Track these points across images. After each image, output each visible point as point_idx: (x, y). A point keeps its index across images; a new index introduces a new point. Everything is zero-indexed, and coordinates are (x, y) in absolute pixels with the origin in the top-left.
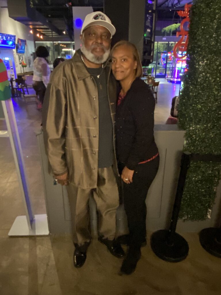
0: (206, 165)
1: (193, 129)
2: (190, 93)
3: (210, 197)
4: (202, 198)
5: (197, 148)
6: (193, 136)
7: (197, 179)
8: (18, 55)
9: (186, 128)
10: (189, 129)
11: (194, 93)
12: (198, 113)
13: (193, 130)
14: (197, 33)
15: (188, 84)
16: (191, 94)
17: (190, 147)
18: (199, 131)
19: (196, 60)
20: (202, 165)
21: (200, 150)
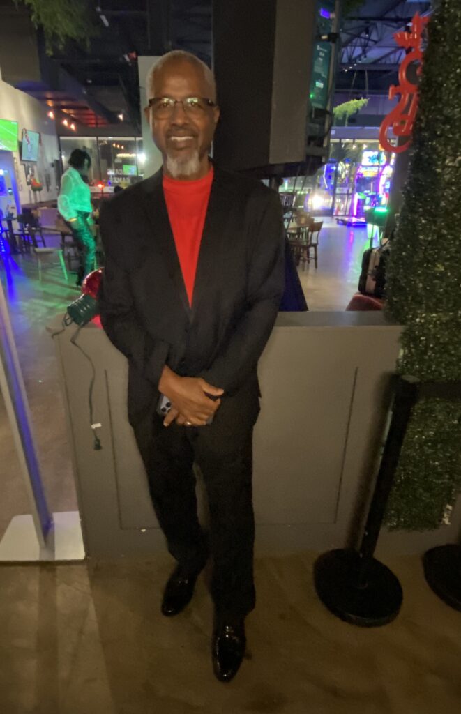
0: (448, 406)
1: (422, 321)
2: (418, 234)
3: (451, 478)
4: (434, 480)
5: (429, 367)
6: (422, 338)
7: (424, 437)
8: (24, 165)
9: (407, 320)
10: (413, 322)
11: (428, 237)
12: (436, 284)
13: (422, 325)
14: (445, 85)
15: (416, 212)
16: (421, 237)
17: (413, 365)
18: (435, 326)
19: (438, 154)
20: (438, 407)
21: (435, 371)
